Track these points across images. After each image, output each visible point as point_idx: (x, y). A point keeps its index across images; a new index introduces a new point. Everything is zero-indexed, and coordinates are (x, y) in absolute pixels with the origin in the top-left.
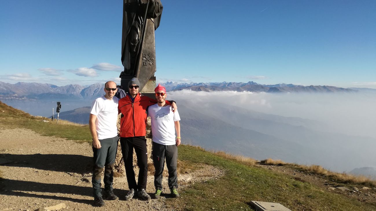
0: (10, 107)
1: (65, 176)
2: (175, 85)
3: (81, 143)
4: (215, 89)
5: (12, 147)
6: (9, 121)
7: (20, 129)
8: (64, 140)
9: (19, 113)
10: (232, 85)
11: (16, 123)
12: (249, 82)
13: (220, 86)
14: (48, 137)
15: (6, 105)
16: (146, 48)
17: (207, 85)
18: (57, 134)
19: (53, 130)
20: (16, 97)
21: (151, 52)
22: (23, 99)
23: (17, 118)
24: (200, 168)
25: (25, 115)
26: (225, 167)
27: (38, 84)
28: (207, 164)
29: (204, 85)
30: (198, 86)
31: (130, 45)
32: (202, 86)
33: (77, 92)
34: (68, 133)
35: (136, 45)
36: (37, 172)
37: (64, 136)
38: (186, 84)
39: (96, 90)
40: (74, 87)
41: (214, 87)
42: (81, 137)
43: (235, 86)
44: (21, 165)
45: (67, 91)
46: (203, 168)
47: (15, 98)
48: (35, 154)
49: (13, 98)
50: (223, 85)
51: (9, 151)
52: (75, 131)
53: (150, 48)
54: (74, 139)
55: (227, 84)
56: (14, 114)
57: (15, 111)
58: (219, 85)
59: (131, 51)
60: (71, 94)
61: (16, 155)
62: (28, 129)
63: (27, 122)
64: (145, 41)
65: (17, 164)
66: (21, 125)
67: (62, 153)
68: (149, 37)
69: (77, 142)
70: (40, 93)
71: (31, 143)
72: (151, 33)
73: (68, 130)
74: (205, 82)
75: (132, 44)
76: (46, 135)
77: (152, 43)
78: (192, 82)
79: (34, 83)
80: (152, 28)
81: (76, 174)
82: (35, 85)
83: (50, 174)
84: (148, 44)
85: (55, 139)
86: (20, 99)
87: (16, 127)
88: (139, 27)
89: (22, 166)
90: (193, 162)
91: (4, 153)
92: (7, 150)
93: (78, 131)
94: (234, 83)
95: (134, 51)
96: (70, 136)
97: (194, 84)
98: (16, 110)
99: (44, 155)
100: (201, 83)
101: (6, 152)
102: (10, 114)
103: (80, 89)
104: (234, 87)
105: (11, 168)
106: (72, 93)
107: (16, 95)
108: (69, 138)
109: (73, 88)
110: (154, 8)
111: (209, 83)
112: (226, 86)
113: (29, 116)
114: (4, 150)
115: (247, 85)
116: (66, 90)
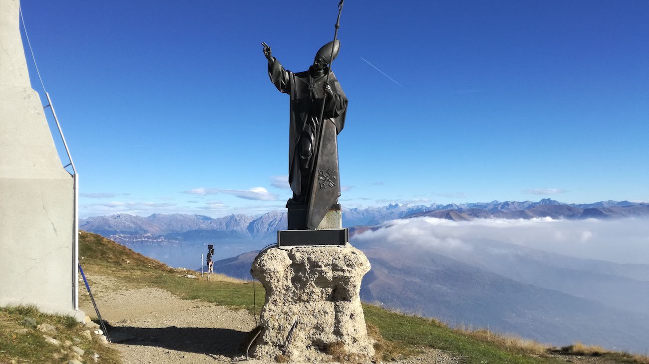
0: (138, 254)
1: (207, 359)
2: (404, 210)
3: (236, 310)
4: (478, 214)
5: (137, 317)
6: (134, 277)
7: (149, 289)
8: (213, 305)
9: (152, 264)
10: (510, 207)
11: (144, 279)
12: (543, 200)
13: (487, 209)
14: (189, 301)
15: (133, 252)
16: (324, 162)
17: (463, 207)
18: (204, 296)
19: (197, 290)
20: (148, 237)
21: (332, 167)
22: (159, 240)
23: (146, 273)
24: (418, 352)
25: (160, 267)
26: (461, 353)
27: (182, 215)
28: (432, 346)
29: (457, 208)
30: (444, 210)
31: (300, 159)
32: (452, 210)
33: (242, 226)
34: (219, 294)
35: (309, 158)
36: (168, 353)
37: (212, 299)
38: (424, 208)
39: (272, 222)
40: (238, 219)
41: (476, 211)
42: (238, 300)
43: (515, 208)
44: (146, 343)
45: (226, 225)
46: (423, 353)
47: (146, 239)
48: (168, 327)
49: (143, 239)
50: (493, 206)
51: (132, 322)
52: (231, 291)
53: (330, 161)
54: (228, 305)
55: (501, 205)
56: (144, 265)
57: (146, 261)
58: (486, 207)
59: (301, 167)
60: (233, 230)
61: (141, 328)
62: (161, 288)
63: (161, 277)
64: (322, 152)
65: (141, 341)
66: (153, 282)
67: (208, 325)
68: (329, 146)
69: (230, 309)
70: (185, 231)
71: (165, 311)
72: (331, 138)
73: (220, 290)
74: (458, 204)
75: (303, 157)
76: (186, 299)
77: (332, 154)
78: (434, 203)
79: (177, 214)
80: (332, 133)
81: (222, 356)
82: (178, 217)
83: (186, 357)
84: (327, 155)
85: (200, 304)
86: (155, 241)
87: (143, 286)
88: (313, 132)
89: (148, 345)
90: (409, 343)
91: (125, 325)
92: (129, 322)
93: (235, 291)
94: (513, 203)
95: (307, 167)
96: (222, 299)
97: (438, 207)
98: (147, 259)
99: (180, 328)
100: (451, 205)
101: (128, 324)
102: (138, 266)
103: (245, 222)
104: (515, 210)
105: (133, 347)
106: (235, 229)
107: (149, 234)
108: (219, 303)
109: (236, 220)
110: (334, 103)
111: (466, 204)
112: (499, 208)
113: (167, 269)
114: (124, 321)
115: (538, 205)
116: (224, 225)
